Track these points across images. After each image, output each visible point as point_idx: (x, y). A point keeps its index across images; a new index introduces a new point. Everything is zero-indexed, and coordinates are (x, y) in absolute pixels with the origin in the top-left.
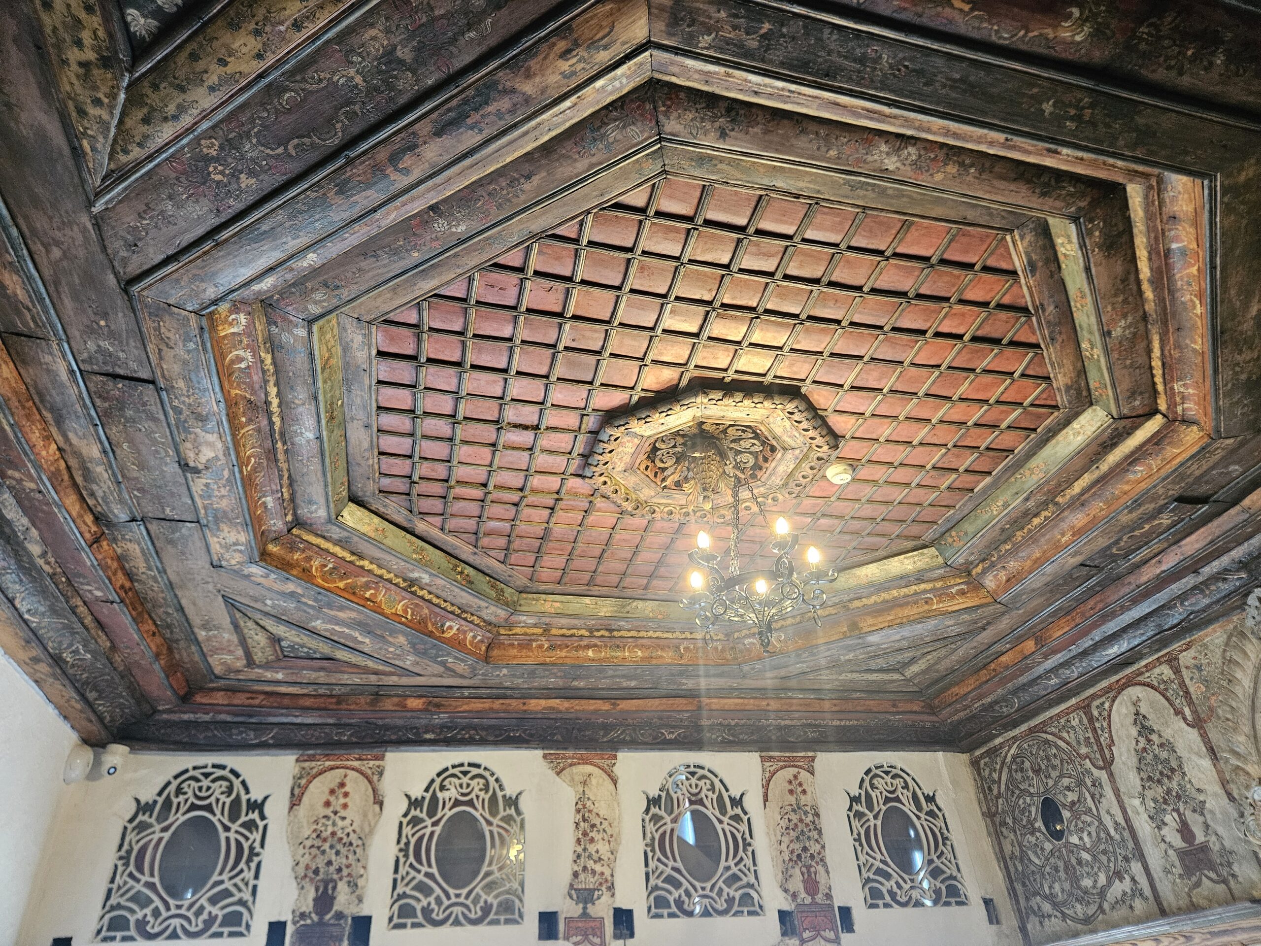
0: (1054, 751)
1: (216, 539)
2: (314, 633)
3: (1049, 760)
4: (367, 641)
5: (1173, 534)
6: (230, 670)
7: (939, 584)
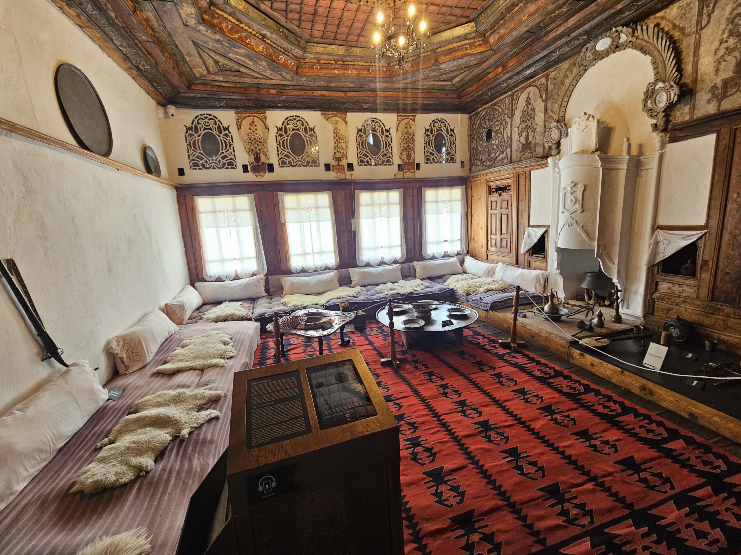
0: (497, 112)
1: (183, 11)
2: (230, 59)
3: (494, 115)
4: (251, 63)
5: (566, 17)
6: (202, 75)
7: (472, 41)
